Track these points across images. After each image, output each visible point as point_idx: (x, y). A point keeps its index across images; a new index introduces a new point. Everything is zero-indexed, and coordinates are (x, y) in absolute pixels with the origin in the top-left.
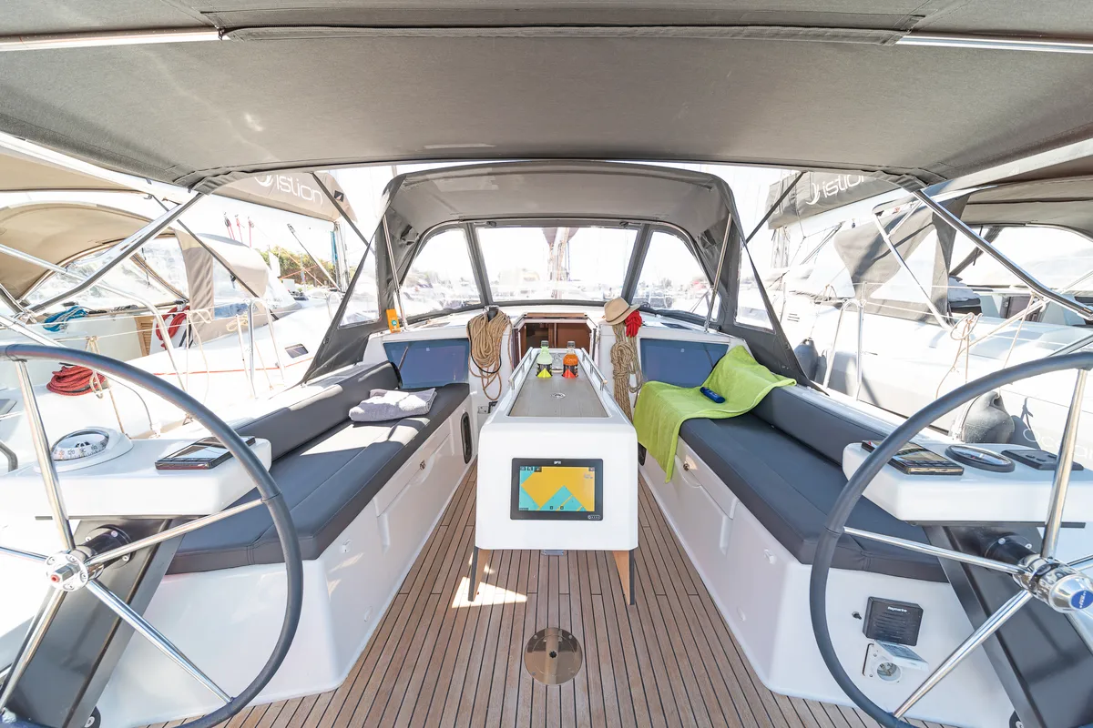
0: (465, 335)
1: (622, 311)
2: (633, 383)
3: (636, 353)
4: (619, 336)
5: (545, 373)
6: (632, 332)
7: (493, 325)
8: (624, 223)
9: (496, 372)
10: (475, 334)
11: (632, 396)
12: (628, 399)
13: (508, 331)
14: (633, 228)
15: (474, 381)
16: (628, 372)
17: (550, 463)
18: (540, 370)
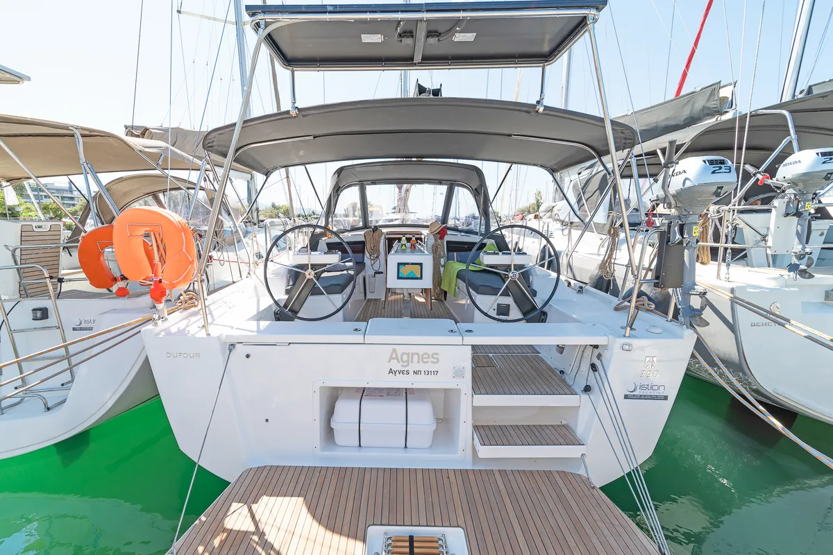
0: (363, 240)
1: (438, 227)
2: (442, 263)
3: (444, 248)
4: (436, 240)
5: (404, 247)
6: (442, 238)
7: (376, 234)
8: (440, 182)
9: (377, 257)
10: (368, 239)
11: (442, 269)
12: (440, 271)
13: (383, 237)
14: (446, 184)
15: (367, 261)
16: (440, 257)
17: (408, 264)
18: (402, 246)
